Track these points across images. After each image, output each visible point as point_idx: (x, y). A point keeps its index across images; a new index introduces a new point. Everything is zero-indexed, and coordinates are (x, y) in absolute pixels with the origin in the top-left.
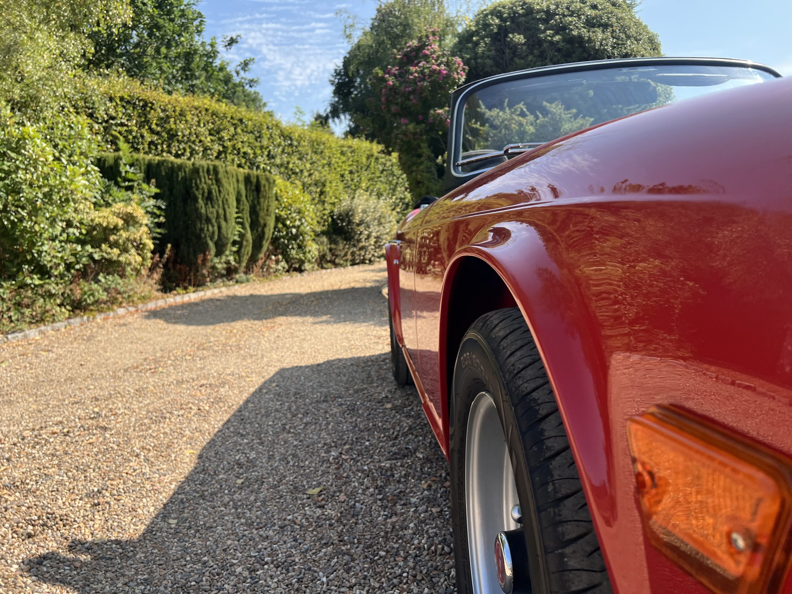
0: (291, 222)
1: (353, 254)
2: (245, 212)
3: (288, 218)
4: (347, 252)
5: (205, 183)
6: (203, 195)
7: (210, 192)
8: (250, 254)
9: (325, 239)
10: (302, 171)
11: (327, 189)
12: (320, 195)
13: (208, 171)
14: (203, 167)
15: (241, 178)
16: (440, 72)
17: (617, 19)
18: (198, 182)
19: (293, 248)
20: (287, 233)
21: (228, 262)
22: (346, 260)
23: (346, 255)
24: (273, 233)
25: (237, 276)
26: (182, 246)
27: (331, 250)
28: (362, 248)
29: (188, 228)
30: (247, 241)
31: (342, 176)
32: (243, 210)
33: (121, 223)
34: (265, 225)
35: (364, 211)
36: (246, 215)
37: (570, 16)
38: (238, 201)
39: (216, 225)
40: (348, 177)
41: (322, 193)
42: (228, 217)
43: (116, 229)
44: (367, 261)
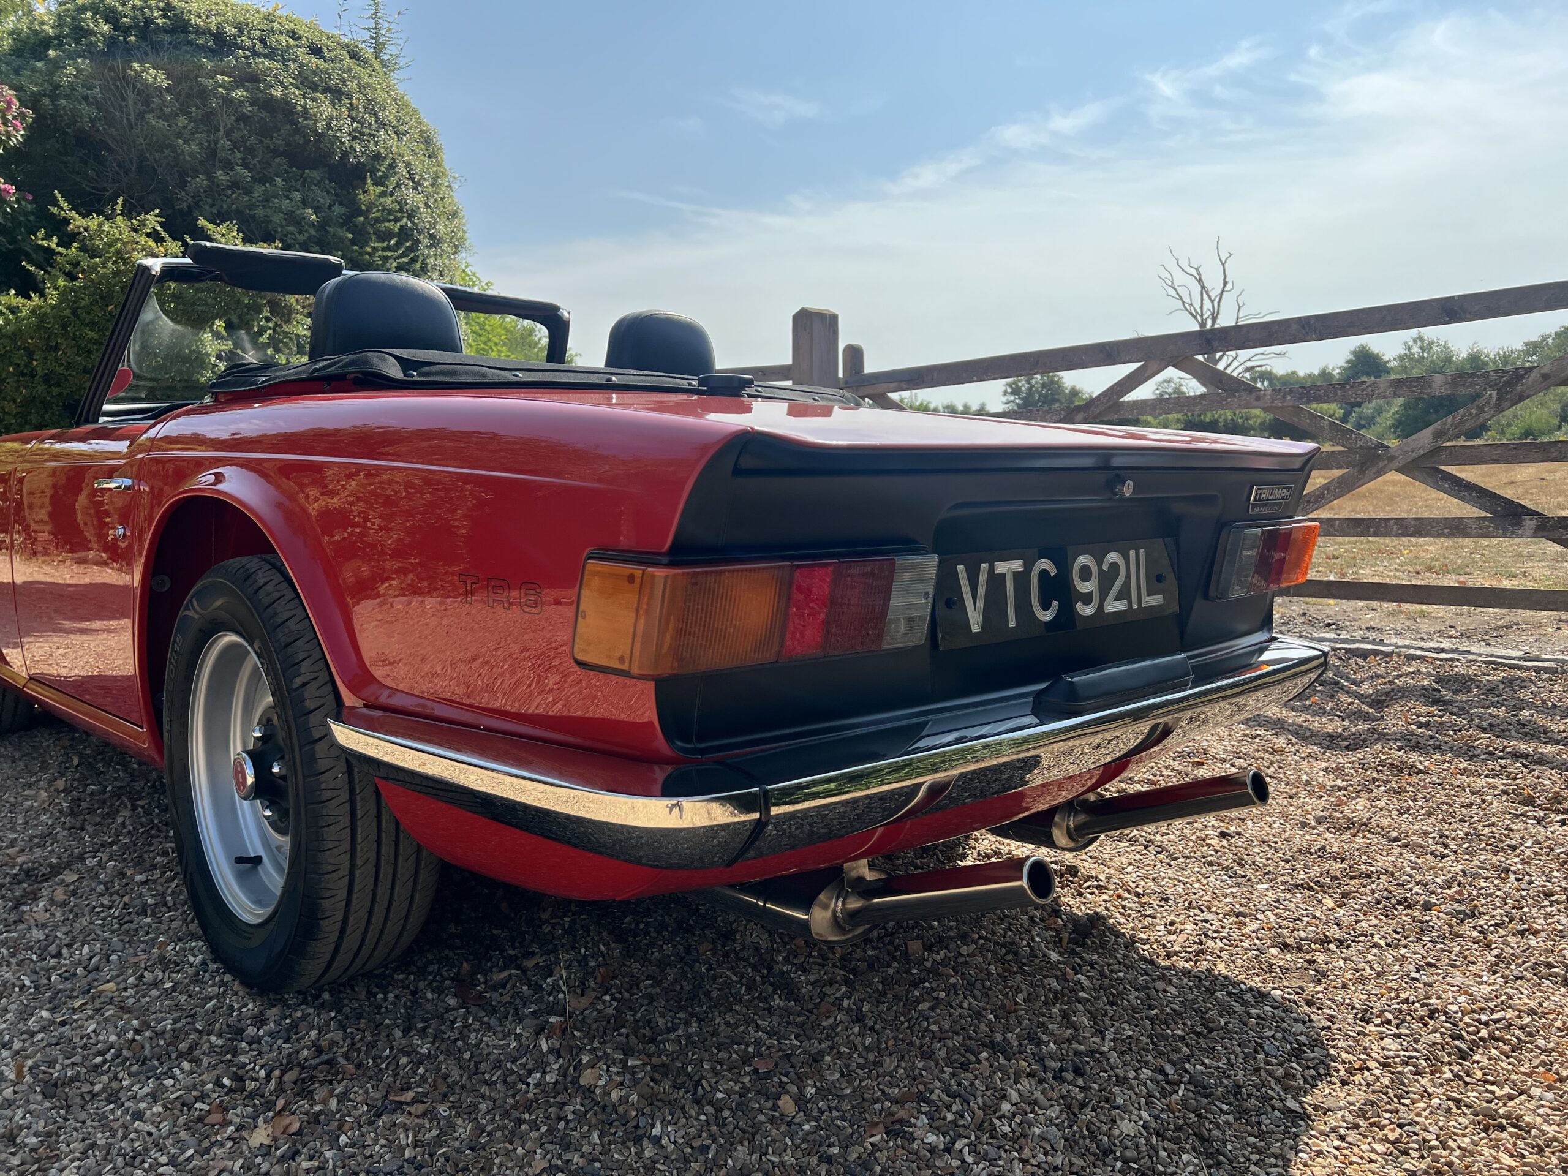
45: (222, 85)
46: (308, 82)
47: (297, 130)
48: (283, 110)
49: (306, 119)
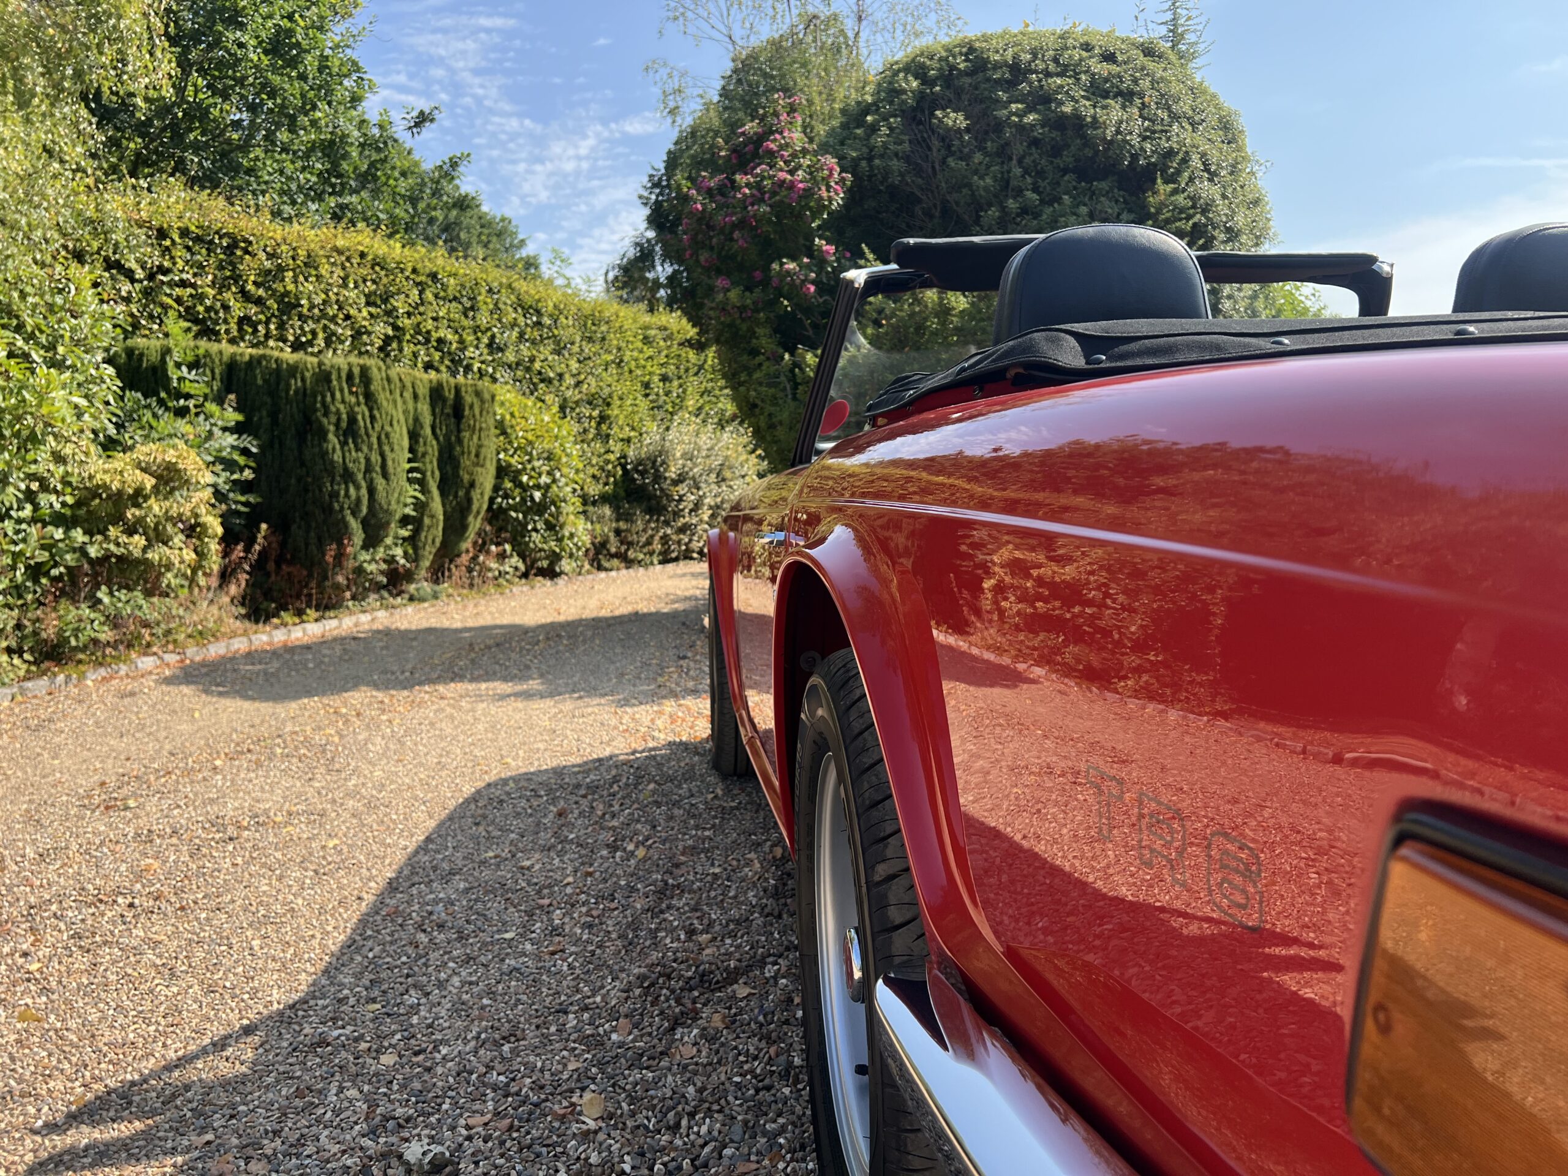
0: (531, 477)
1: (665, 539)
2: (427, 459)
3: (525, 469)
4: (652, 536)
5: (343, 401)
6: (337, 425)
7: (352, 420)
8: (438, 544)
9: (607, 511)
10: (561, 376)
11: (614, 412)
12: (599, 424)
13: (350, 376)
14: (339, 369)
15: (423, 391)
16: (792, 186)
17: (1152, 82)
18: (329, 399)
19: (535, 530)
20: (523, 500)
21: (391, 560)
22: (651, 553)
23: (649, 543)
24: (492, 500)
25: (412, 588)
26: (294, 527)
27: (618, 532)
28: (682, 530)
29: (306, 491)
30: (432, 517)
31: (647, 385)
32: (424, 455)
33: (149, 482)
34: (472, 485)
35: (689, 457)
36: (431, 465)
37: (1058, 75)
38: (414, 436)
39: (363, 484)
40: (657, 386)
41: (603, 419)
42: (391, 470)
43: (138, 497)
44: (695, 555)
45: (1015, 114)
46: (1099, 90)
47: (1087, 142)
48: (1076, 124)
49: (1096, 129)
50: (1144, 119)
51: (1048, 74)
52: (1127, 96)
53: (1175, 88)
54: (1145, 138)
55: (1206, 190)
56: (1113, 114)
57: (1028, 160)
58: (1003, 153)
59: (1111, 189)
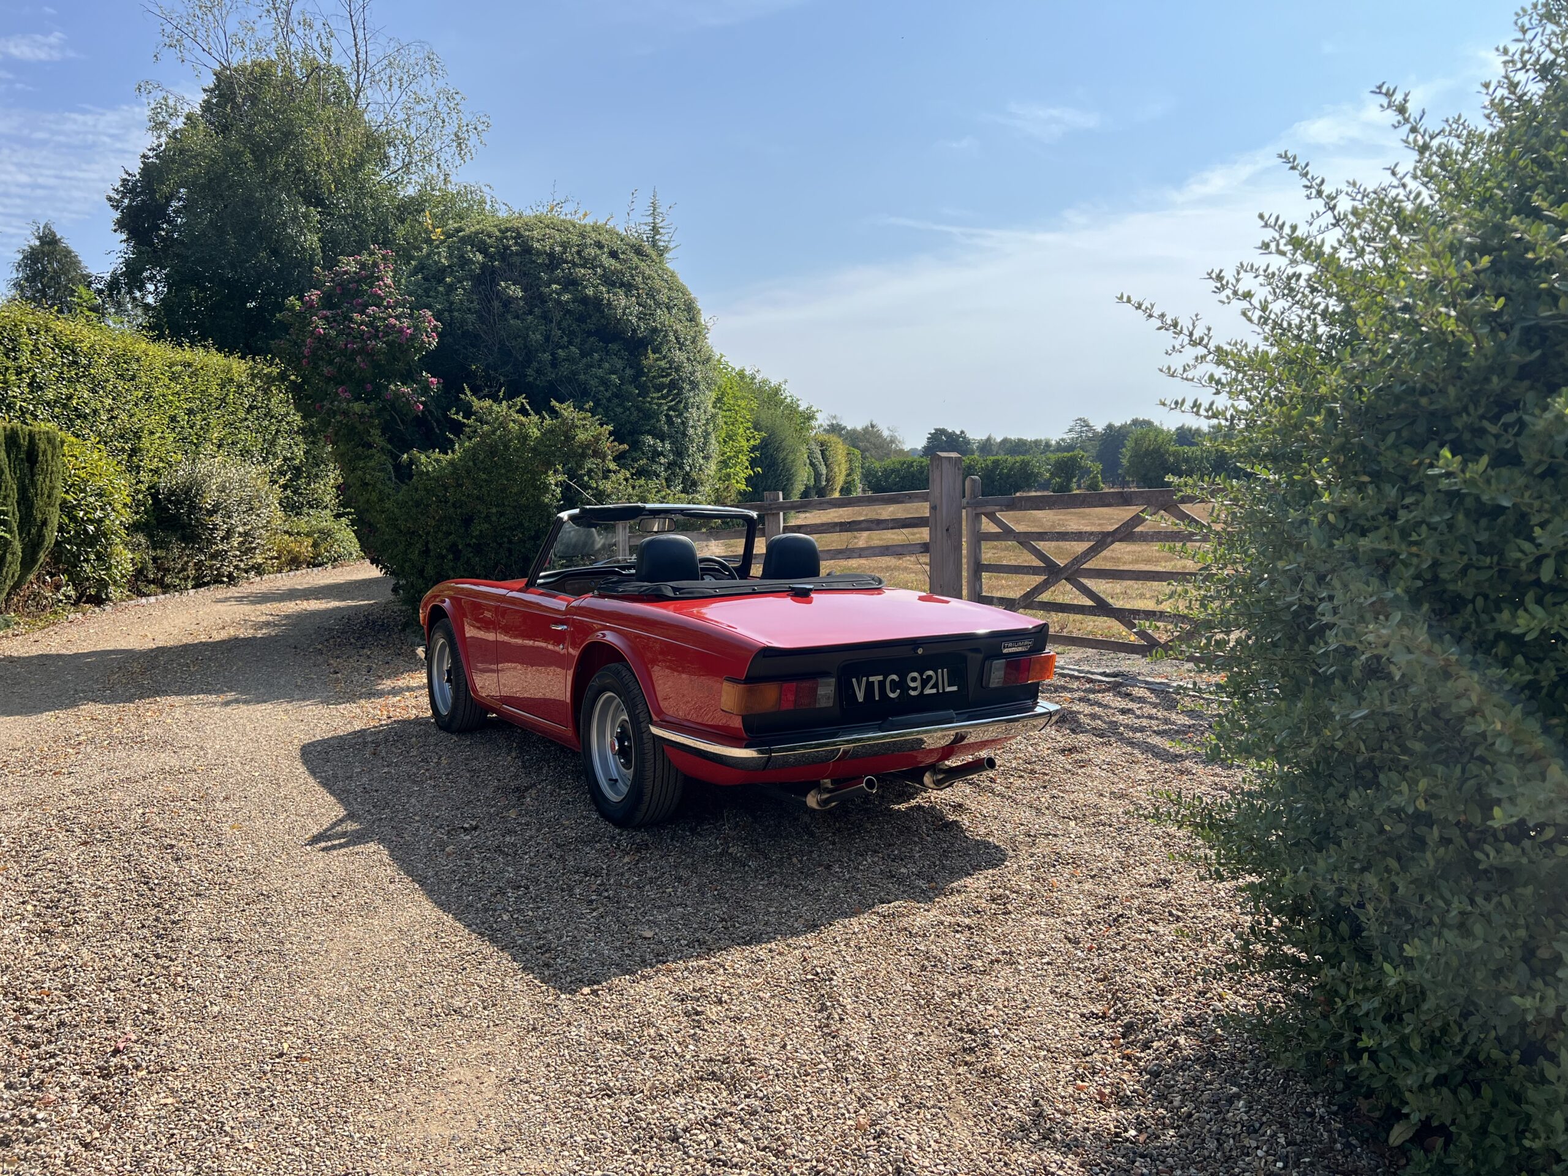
0: (86, 513)
1: (199, 565)
2: (11, 502)
3: (79, 505)
4: (187, 563)
8: (19, 577)
9: (141, 538)
10: (95, 412)
11: (145, 443)
12: (130, 456)
15: (1, 439)
16: (401, 331)
17: (643, 278)
19: (87, 561)
20: (77, 533)
22: (186, 579)
23: (184, 569)
24: (56, 535)
27: (155, 559)
28: (213, 556)
30: (14, 554)
32: (5, 498)
34: (44, 523)
35: (222, 489)
36: (13, 506)
37: (581, 266)
41: (134, 451)
44: (225, 579)
45: (555, 292)
46: (611, 280)
47: (604, 317)
48: (596, 303)
49: (610, 309)
50: (640, 305)
51: (575, 265)
52: (628, 287)
53: (658, 283)
54: (640, 319)
55: (679, 356)
56: (621, 300)
57: (564, 324)
58: (546, 317)
59: (619, 350)
